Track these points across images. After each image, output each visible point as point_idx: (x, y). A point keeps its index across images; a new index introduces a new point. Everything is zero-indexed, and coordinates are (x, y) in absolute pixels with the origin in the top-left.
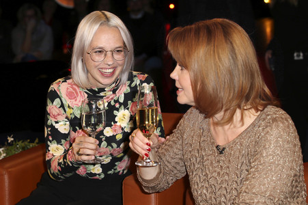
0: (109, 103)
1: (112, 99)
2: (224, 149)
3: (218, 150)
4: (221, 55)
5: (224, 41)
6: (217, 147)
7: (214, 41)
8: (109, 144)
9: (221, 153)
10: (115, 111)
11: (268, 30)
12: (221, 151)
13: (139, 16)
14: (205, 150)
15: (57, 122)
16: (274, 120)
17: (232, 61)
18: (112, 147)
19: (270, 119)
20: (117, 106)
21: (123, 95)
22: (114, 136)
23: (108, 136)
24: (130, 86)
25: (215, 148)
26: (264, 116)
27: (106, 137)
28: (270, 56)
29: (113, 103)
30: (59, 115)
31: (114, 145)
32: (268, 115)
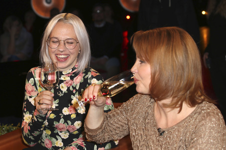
0: (68, 88)
1: (71, 85)
2: (164, 132)
3: (159, 131)
4: (177, 53)
5: (180, 43)
6: (159, 129)
7: (173, 41)
8: (66, 122)
9: (161, 134)
10: (72, 96)
11: (205, 36)
12: (161, 133)
13: (102, 25)
14: (148, 130)
15: (30, 97)
16: (208, 114)
17: (185, 59)
18: (68, 124)
19: (205, 113)
20: (74, 92)
21: (79, 84)
22: (69, 115)
23: (65, 114)
24: (84, 77)
25: (156, 130)
26: (199, 110)
27: (64, 115)
28: (207, 57)
29: (71, 89)
30: (32, 91)
31: (69, 122)
32: (203, 110)
